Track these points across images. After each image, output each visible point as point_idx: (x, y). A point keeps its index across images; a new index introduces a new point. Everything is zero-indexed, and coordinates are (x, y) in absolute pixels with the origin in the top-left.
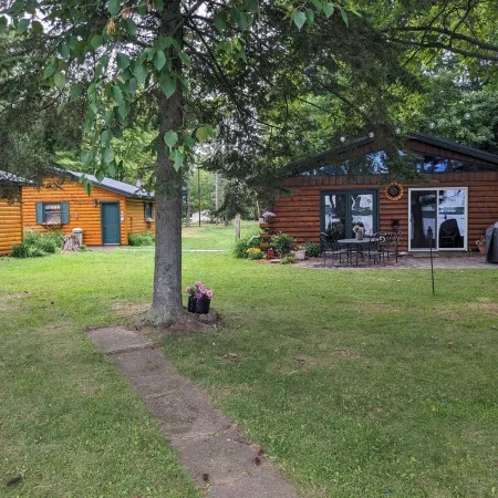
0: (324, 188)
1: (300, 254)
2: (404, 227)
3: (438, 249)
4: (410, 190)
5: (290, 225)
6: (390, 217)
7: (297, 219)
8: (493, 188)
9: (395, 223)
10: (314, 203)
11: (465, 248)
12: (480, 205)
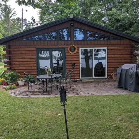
0: (37, 47)
1: (21, 83)
2: (78, 67)
3: (94, 77)
4: (80, 48)
5: (21, 65)
6: (71, 62)
7: (24, 63)
8: (119, 48)
9: (74, 65)
10: (33, 54)
11: (106, 77)
12: (113, 56)
